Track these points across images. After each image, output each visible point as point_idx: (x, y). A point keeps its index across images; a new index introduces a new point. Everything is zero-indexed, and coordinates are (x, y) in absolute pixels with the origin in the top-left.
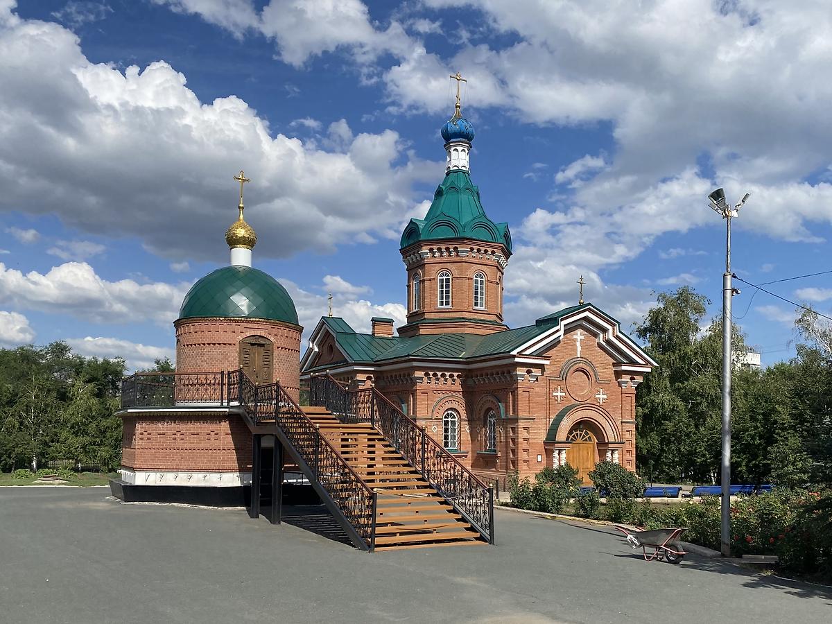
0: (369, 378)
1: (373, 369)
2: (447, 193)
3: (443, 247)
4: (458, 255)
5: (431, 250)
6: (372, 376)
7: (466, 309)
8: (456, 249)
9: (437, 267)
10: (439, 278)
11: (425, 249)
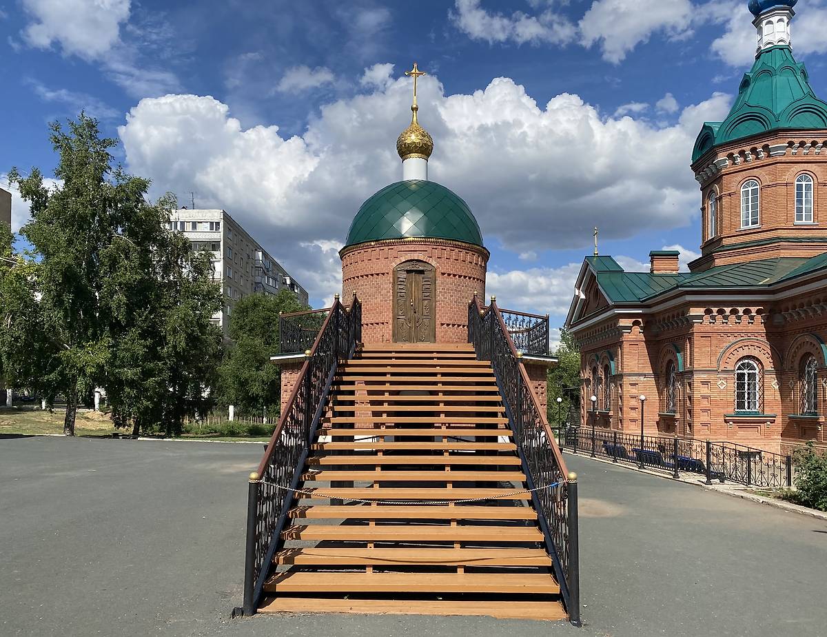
0: (636, 323)
1: (641, 312)
2: (755, 80)
3: (747, 149)
4: (769, 156)
5: (730, 156)
6: (640, 320)
7: (783, 225)
8: (766, 148)
9: (739, 177)
10: (742, 190)
11: (722, 156)
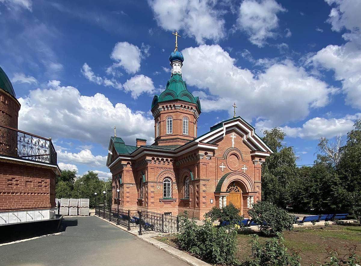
2: (171, 83)
3: (168, 105)
4: (175, 109)
5: (163, 107)
7: (179, 134)
8: (174, 105)
9: (166, 115)
10: (167, 120)
11: (160, 107)
